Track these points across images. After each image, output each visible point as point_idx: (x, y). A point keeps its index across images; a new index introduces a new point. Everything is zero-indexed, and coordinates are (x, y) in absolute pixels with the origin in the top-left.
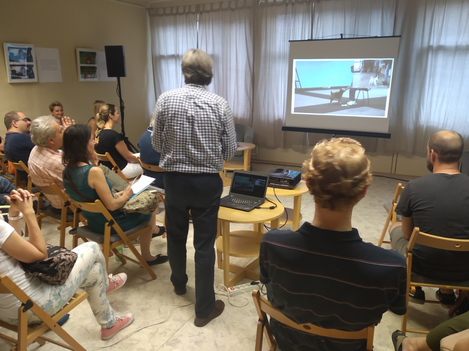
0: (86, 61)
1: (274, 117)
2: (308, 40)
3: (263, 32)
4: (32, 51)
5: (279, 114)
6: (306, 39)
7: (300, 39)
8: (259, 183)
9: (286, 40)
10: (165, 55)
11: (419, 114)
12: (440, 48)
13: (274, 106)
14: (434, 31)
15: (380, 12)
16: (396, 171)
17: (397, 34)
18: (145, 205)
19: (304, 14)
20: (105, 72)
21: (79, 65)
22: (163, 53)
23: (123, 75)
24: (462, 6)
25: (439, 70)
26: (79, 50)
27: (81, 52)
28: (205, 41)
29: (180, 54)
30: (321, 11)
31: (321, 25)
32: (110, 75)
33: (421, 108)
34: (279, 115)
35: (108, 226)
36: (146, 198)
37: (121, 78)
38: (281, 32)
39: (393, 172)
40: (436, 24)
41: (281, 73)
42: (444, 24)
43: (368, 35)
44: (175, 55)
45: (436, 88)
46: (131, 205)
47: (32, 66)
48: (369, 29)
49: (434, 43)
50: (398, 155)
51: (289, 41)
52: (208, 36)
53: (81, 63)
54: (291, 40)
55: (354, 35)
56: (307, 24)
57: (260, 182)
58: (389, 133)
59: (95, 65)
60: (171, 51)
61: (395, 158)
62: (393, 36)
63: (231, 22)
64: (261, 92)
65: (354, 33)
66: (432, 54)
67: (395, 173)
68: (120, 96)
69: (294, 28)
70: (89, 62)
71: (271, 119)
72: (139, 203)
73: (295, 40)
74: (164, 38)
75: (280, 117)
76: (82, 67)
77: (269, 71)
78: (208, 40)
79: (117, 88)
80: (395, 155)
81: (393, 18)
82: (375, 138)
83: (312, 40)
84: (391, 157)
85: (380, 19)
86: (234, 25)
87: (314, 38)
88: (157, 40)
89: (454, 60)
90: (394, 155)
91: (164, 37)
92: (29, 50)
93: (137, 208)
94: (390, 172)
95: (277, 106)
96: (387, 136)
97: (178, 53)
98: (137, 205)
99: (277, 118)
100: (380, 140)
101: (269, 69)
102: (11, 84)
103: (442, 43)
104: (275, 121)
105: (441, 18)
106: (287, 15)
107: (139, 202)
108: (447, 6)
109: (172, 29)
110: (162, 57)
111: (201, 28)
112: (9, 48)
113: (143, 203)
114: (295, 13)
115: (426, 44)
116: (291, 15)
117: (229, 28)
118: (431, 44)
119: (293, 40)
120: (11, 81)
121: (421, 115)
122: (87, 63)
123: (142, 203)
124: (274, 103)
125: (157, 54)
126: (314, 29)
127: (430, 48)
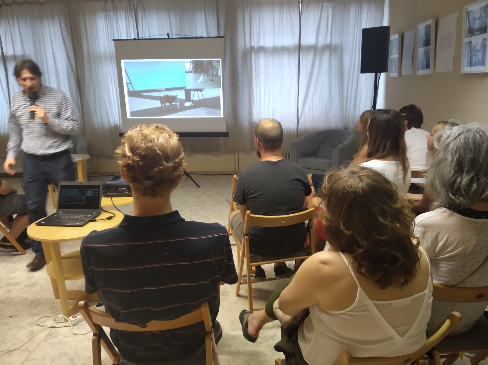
1: (109, 123)
2: (135, 39)
5: (115, 119)
6: (133, 38)
8: (92, 194)
9: (110, 38)
11: (252, 112)
12: (261, 49)
13: (108, 112)
14: (253, 33)
15: (203, 13)
16: (239, 168)
17: (222, 35)
19: (127, 12)
24: (273, 10)
25: (262, 69)
28: (11, 39)
30: (144, 9)
31: (146, 24)
33: (253, 106)
34: (115, 121)
38: (104, 30)
39: (237, 169)
40: (255, 26)
41: (110, 75)
42: (261, 27)
43: (194, 36)
45: (262, 86)
48: (195, 30)
49: (255, 44)
50: (239, 152)
51: (113, 40)
52: (13, 34)
54: (116, 39)
55: (181, 35)
56: (131, 23)
57: (93, 192)
58: (227, 132)
61: (237, 156)
62: (218, 37)
63: (41, 17)
64: (90, 98)
65: (181, 33)
66: (255, 54)
69: (117, 27)
71: (106, 126)
73: (120, 39)
75: (116, 123)
77: (96, 73)
78: (14, 38)
80: (236, 153)
81: (216, 20)
82: (215, 138)
83: (139, 39)
84: (233, 155)
85: (204, 20)
86: (46, 21)
87: (140, 37)
89: (273, 60)
94: (234, 170)
95: (111, 112)
96: (226, 135)
99: (113, 125)
100: (221, 139)
101: (96, 70)
103: (262, 44)
104: (111, 128)
105: (258, 20)
106: (107, 13)
108: (261, 9)
114: (116, 10)
115: (248, 46)
116: (111, 12)
117: (40, 24)
118: (253, 45)
119: (118, 39)
121: (253, 112)
124: (106, 108)
126: (140, 28)
127: (252, 49)
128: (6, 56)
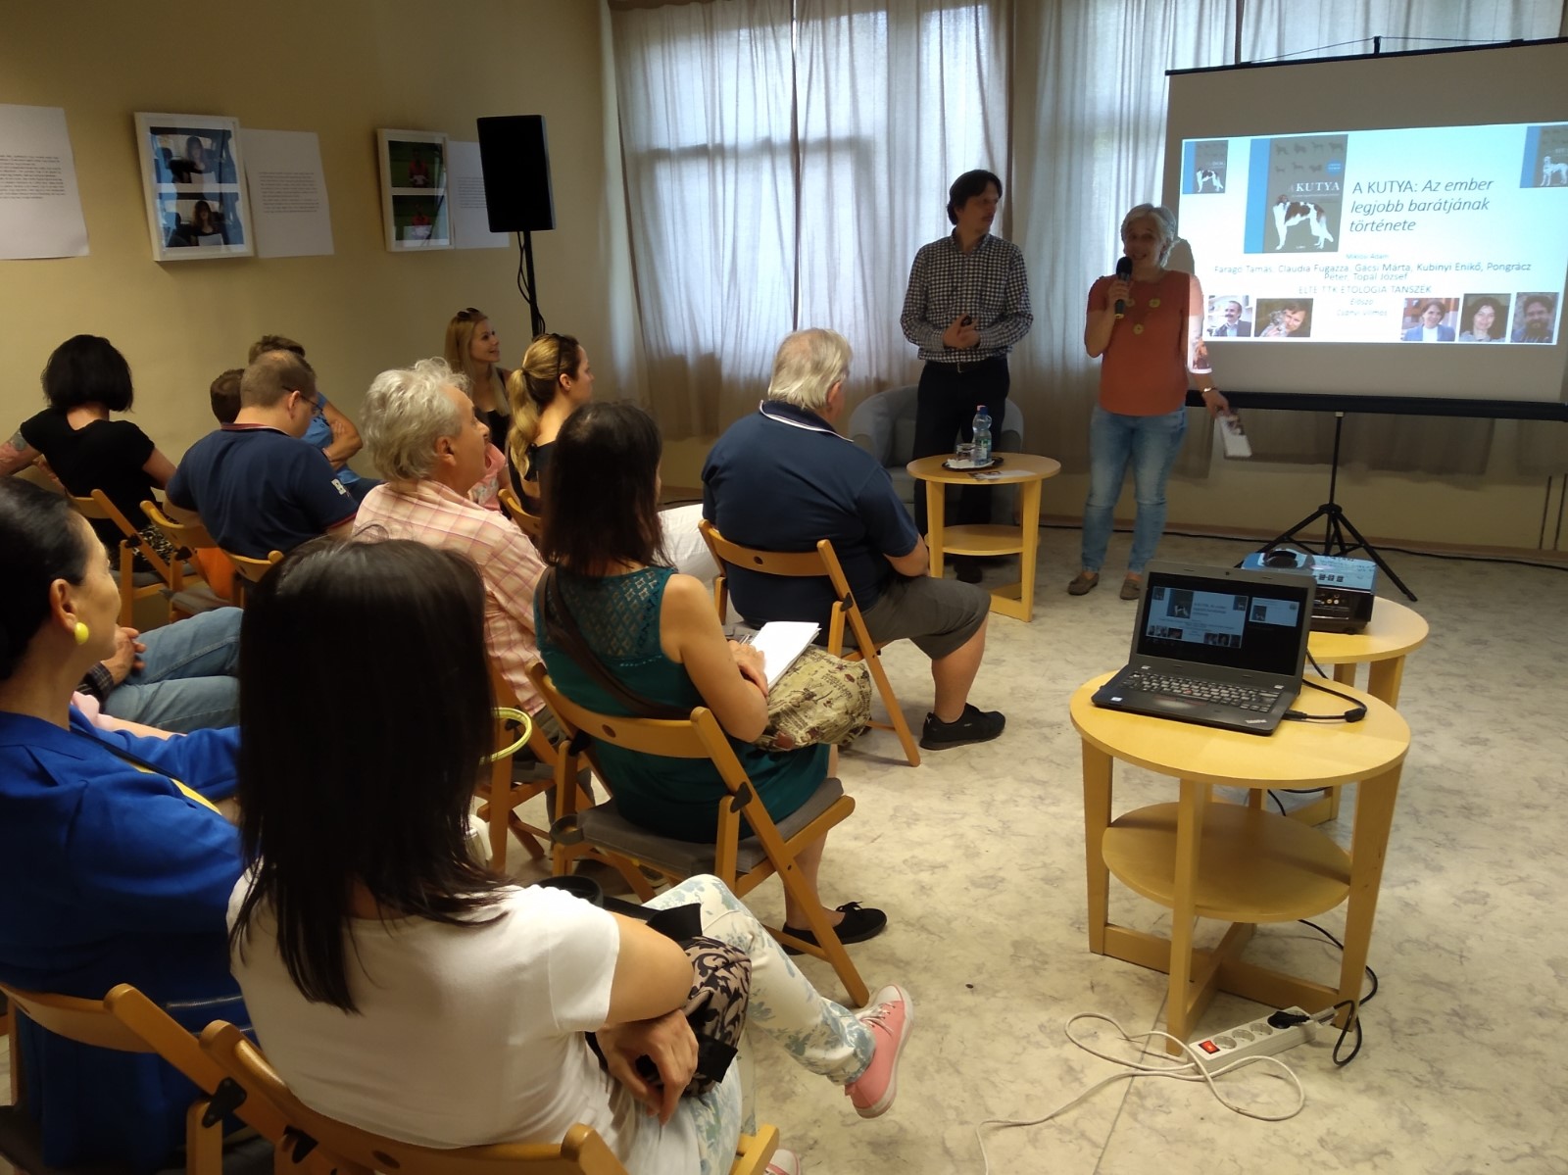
0: (412, 177)
2: (1224, 68)
3: (1048, 48)
4: (232, 143)
6: (1217, 62)
7: (1190, 65)
10: (673, 148)
16: (1560, 542)
18: (838, 709)
20: (479, 214)
21: (390, 192)
22: (662, 141)
23: (545, 222)
26: (387, 136)
27: (393, 145)
28: (823, 91)
29: (729, 140)
31: (1272, 11)
32: (496, 226)
35: (733, 810)
36: (834, 681)
37: (534, 234)
38: (1117, 42)
39: (1548, 544)
44: (710, 145)
46: (787, 714)
47: (235, 196)
48: (1462, 17)
51: (1168, 73)
52: (832, 73)
53: (395, 185)
55: (1406, 38)
59: (440, 192)
60: (693, 133)
61: (1556, 493)
65: (1406, 33)
67: (1555, 548)
68: (533, 301)
69: (1167, 29)
70: (420, 179)
72: (816, 702)
74: (668, 88)
76: (397, 200)
77: (1069, 189)
78: (832, 85)
79: (521, 270)
80: (1558, 483)
82: (1483, 422)
83: (1239, 66)
84: (1543, 490)
86: (933, 26)
87: (1244, 59)
88: (641, 93)
90: (1553, 482)
91: (668, 82)
92: (222, 137)
93: (812, 724)
94: (1535, 545)
97: (718, 140)
98: (810, 713)
100: (1505, 426)
101: (1069, 179)
102: (166, 265)
107: (815, 698)
109: (696, 52)
110: (660, 155)
111: (807, 43)
112: (155, 131)
113: (828, 702)
117: (915, 38)
119: (1177, 68)
120: (164, 253)
122: (415, 185)
123: (824, 701)
125: (641, 143)
126: (1247, 26)
128: (805, 141)
